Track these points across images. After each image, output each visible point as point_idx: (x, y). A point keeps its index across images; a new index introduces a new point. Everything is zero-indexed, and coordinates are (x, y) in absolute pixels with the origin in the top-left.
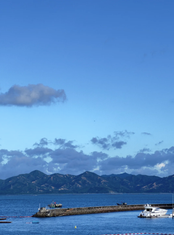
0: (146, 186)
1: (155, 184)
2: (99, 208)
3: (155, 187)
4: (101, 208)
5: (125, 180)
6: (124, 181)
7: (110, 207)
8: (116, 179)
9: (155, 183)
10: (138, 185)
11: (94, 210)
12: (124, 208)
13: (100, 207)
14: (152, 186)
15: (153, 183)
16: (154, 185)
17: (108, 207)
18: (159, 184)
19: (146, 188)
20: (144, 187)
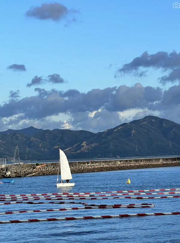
0: (70, 148)
1: (85, 145)
2: (86, 164)
3: (85, 149)
4: (89, 165)
5: (33, 139)
6: (31, 140)
7: (103, 162)
8: (17, 138)
9: (84, 143)
10: (56, 147)
11: (80, 167)
12: (125, 164)
13: (88, 163)
14: (79, 147)
15: (82, 143)
16: (83, 146)
17: (100, 162)
18: (92, 143)
19: (69, 150)
20: (66, 150)
